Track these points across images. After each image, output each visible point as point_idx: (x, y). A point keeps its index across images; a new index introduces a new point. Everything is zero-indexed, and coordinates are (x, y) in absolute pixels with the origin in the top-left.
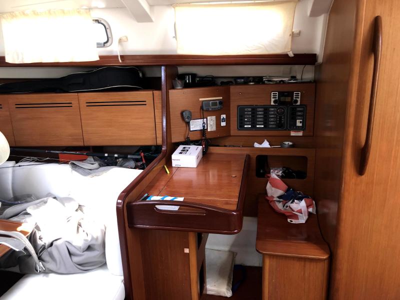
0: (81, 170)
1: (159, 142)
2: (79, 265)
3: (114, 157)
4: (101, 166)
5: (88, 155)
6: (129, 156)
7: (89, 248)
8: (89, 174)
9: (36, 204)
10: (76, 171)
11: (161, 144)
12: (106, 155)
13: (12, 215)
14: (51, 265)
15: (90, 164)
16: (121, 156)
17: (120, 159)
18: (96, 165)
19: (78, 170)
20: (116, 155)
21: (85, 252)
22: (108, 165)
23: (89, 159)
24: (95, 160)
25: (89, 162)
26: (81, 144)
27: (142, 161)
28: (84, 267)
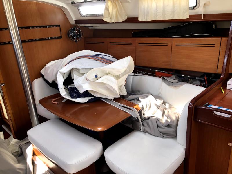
0: (167, 82)
1: (219, 71)
2: (162, 133)
3: (187, 77)
4: (179, 81)
5: (172, 74)
6: (197, 78)
7: (168, 126)
8: (172, 85)
9: (143, 96)
10: (165, 82)
11: (221, 73)
12: (183, 75)
13: (131, 99)
14: (147, 129)
15: (173, 79)
16: (192, 77)
17: (191, 79)
18: (177, 81)
19: (166, 82)
20: (189, 77)
21: (166, 127)
22: (183, 82)
23: (172, 76)
24: (176, 78)
25: (172, 78)
26: (169, 67)
27: (205, 82)
28: (164, 135)
